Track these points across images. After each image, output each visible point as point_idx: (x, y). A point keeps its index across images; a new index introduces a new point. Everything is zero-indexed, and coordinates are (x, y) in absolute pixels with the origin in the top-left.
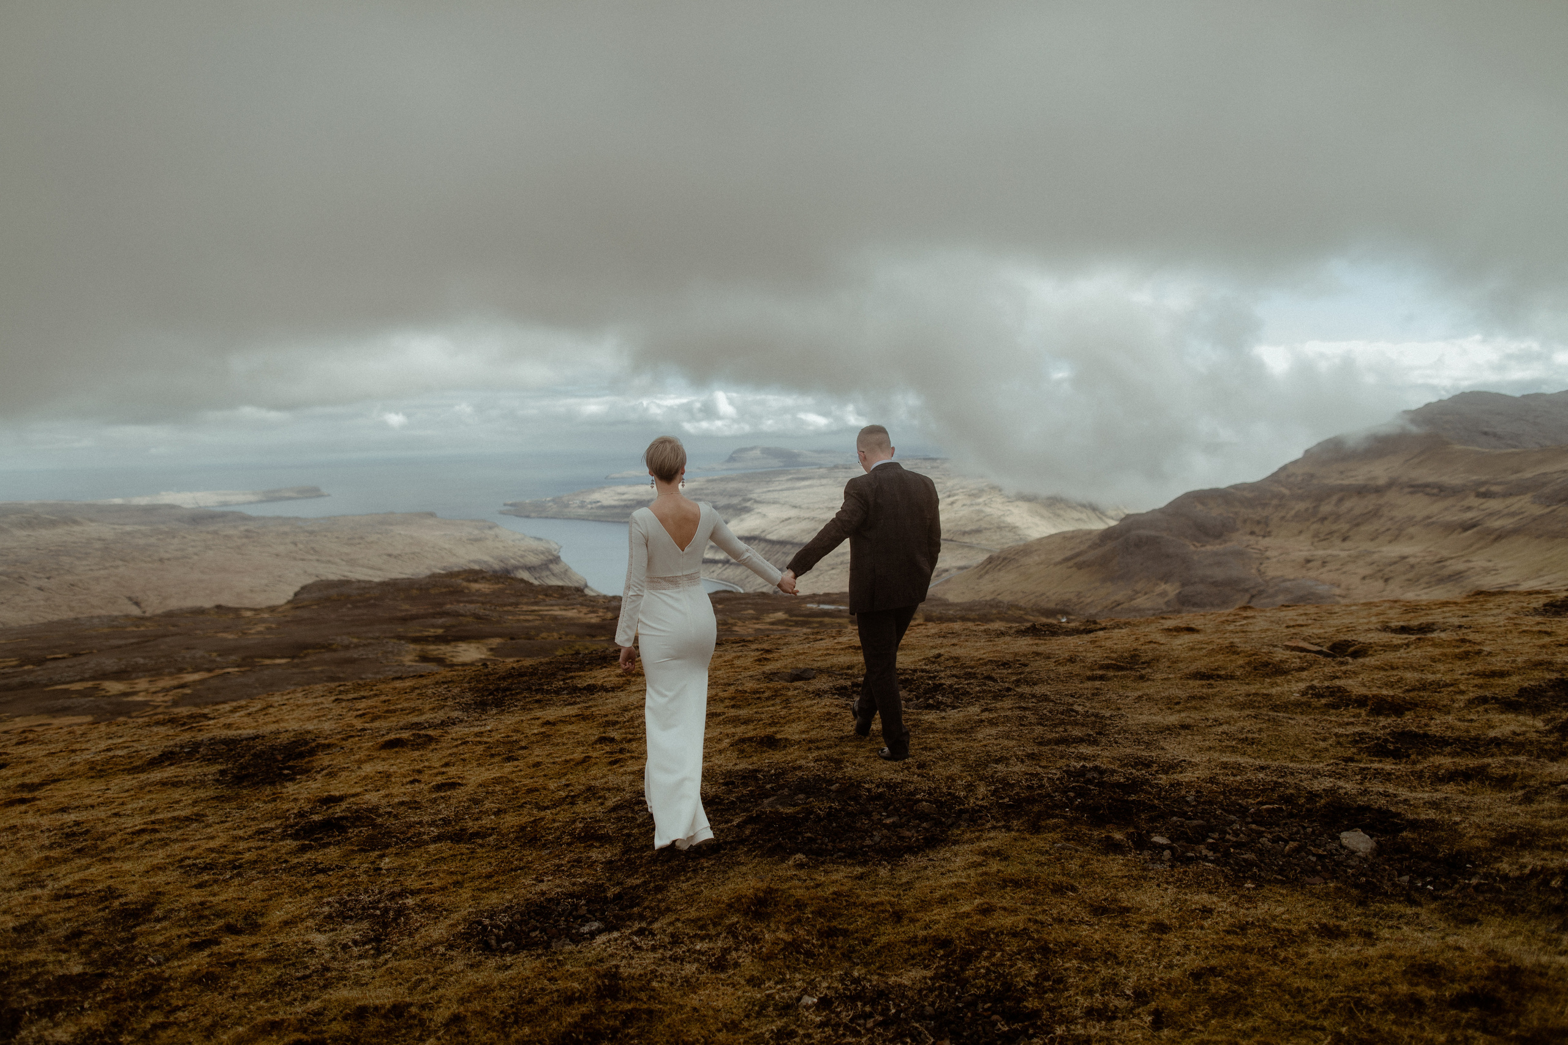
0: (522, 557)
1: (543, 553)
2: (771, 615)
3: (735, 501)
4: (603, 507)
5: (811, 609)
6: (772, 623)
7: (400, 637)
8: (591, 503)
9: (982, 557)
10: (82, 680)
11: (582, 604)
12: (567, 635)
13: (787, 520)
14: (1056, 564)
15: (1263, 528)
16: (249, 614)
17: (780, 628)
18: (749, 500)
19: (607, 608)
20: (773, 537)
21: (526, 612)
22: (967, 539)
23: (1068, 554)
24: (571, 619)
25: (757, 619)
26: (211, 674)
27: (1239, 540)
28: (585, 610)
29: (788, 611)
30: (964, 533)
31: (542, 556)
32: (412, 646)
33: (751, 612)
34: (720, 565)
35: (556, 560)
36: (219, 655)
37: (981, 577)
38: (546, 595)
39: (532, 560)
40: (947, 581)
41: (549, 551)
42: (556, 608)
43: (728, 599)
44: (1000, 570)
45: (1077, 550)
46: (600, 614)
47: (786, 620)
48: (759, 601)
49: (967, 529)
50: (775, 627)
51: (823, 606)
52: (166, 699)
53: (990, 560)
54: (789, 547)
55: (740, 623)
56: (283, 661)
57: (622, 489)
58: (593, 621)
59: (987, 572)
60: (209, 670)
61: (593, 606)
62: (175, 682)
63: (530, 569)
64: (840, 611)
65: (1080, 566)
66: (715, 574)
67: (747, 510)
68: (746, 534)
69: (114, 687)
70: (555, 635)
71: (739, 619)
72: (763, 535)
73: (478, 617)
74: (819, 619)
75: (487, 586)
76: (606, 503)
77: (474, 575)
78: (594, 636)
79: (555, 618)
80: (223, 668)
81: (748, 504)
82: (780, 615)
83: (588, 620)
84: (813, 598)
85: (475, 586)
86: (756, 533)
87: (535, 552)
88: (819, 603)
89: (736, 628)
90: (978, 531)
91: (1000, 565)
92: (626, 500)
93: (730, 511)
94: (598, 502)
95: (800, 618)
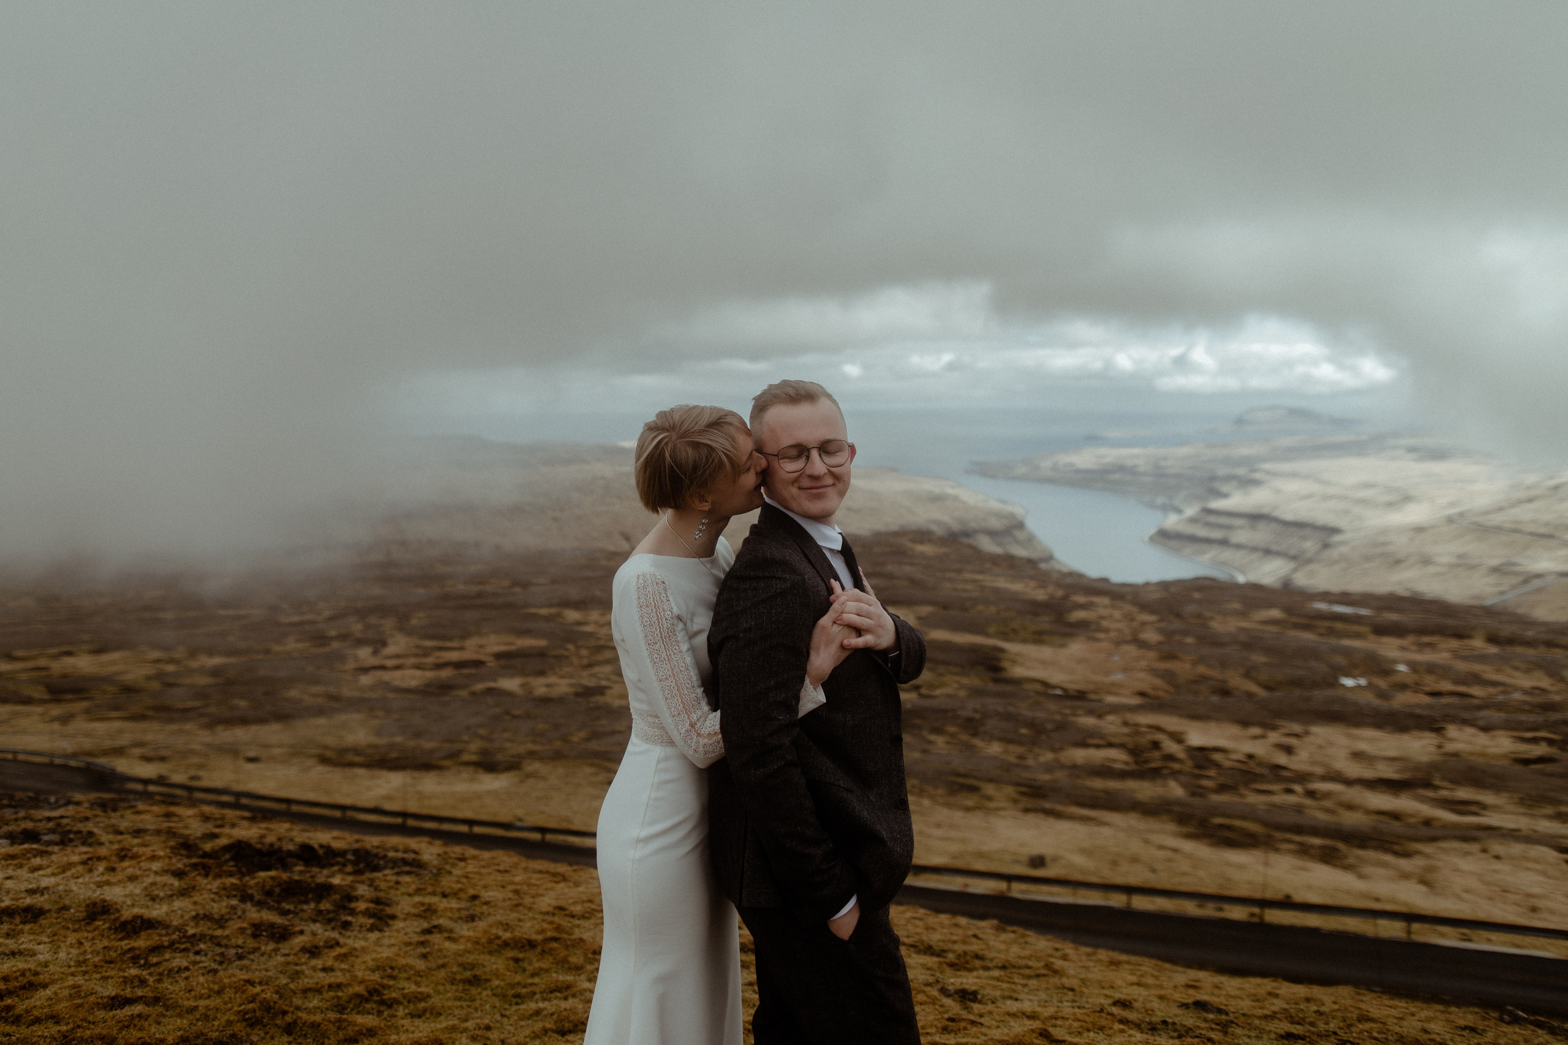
0: (984, 520)
1: (1006, 517)
3: (1241, 471)
4: (1078, 471)
5: (1319, 610)
8: (1065, 465)
11: (1032, 578)
12: (1005, 610)
13: (1308, 496)
18: (1261, 471)
19: (1059, 585)
20: (1287, 516)
21: (966, 581)
28: (1033, 584)
29: (1287, 610)
31: (1005, 520)
33: (1236, 605)
34: (1215, 545)
35: (1020, 525)
38: (995, 564)
39: (995, 524)
40: (1539, 590)
41: (1012, 516)
42: (1001, 579)
46: (1050, 591)
47: (1282, 620)
48: (1251, 594)
50: (1265, 628)
51: (1335, 608)
54: (1309, 530)
55: (1220, 618)
57: (1103, 451)
58: (1039, 597)
63: (992, 533)
64: (1360, 616)
67: (1256, 483)
68: (1251, 510)
70: (993, 609)
71: (1218, 613)
72: (1274, 513)
74: (1328, 624)
75: (933, 548)
76: (1082, 466)
77: (923, 535)
78: (1037, 615)
79: (996, 591)
81: (1258, 476)
82: (1275, 613)
84: (1325, 596)
85: (920, 548)
86: (1265, 509)
87: (998, 515)
88: (1332, 603)
89: (1213, 624)
92: (1106, 464)
93: (1233, 482)
94: (1074, 465)
95: (1303, 621)
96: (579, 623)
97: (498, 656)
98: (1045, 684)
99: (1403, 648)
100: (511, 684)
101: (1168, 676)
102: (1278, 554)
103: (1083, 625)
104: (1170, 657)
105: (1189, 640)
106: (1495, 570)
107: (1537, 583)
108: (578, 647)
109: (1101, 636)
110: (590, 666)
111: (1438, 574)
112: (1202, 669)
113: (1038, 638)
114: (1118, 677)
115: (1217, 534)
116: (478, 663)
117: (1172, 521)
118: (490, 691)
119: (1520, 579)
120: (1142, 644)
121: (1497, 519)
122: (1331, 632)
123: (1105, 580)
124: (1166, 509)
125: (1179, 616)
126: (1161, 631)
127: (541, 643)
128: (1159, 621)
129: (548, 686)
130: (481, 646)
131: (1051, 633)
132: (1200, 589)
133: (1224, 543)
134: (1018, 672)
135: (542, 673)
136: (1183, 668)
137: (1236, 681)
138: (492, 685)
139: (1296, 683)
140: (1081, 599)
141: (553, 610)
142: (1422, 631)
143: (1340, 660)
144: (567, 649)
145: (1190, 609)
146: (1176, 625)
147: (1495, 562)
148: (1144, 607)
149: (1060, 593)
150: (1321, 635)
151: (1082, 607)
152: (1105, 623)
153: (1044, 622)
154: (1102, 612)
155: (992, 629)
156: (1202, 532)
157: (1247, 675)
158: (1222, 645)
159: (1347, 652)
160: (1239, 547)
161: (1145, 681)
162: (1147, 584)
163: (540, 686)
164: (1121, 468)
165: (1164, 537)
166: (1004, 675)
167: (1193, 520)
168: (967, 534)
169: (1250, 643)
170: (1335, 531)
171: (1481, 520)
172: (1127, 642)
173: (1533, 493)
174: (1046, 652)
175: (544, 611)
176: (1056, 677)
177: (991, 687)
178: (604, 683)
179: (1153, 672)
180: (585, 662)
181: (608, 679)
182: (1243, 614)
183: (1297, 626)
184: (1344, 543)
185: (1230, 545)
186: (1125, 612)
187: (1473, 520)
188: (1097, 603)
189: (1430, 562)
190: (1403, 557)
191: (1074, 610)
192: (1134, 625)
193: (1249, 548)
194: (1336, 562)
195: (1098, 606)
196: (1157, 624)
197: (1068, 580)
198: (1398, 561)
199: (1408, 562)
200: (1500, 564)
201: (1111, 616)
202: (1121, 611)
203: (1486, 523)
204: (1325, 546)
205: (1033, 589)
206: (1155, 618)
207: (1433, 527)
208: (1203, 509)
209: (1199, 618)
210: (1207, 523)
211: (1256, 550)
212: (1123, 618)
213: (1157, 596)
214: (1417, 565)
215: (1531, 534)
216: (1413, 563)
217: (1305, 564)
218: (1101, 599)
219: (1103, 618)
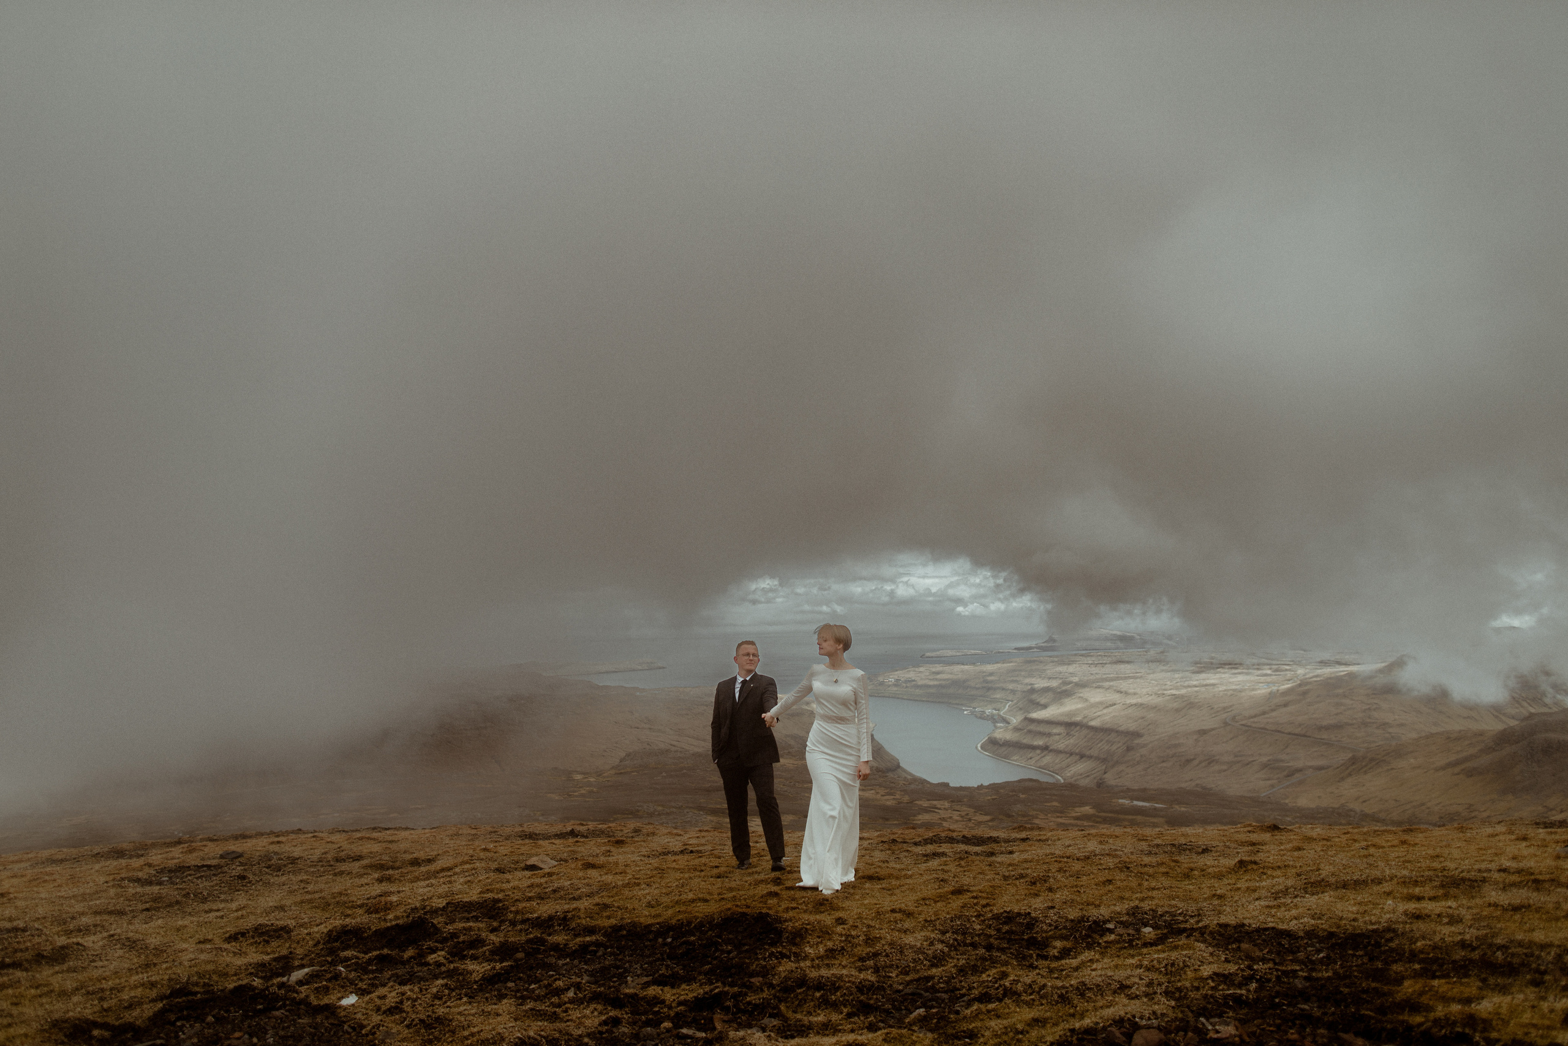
2: (1077, 809)
4: (918, 686)
5: (1123, 805)
6: (1077, 818)
8: (906, 682)
9: (1345, 756)
11: (880, 786)
13: (1111, 705)
14: (1437, 770)
16: (579, 777)
18: (1072, 683)
19: (905, 791)
20: (1096, 723)
22: (1325, 735)
23: (1453, 758)
25: (1061, 812)
28: (882, 791)
29: (1097, 807)
30: (1320, 728)
33: (1055, 804)
34: (1038, 752)
37: (1343, 779)
43: (1034, 789)
44: (1366, 773)
45: (1465, 754)
46: (898, 797)
47: (1093, 815)
48: (1068, 793)
49: (1325, 723)
51: (1135, 803)
53: (1353, 760)
54: (1113, 735)
55: (1042, 816)
57: (938, 668)
58: (889, 803)
59: (1350, 775)
61: (890, 788)
64: (1155, 809)
65: (1470, 773)
66: (1033, 761)
67: (1068, 694)
68: (1067, 719)
71: (1041, 811)
72: (1085, 721)
74: (1130, 817)
75: (791, 761)
76: (921, 682)
81: (1070, 688)
82: (1087, 810)
83: (881, 803)
84: (1128, 793)
86: (1077, 719)
88: (1132, 799)
90: (1338, 727)
91: (1366, 766)
92: (940, 680)
93: (1050, 695)
94: (914, 681)
95: (1110, 815)
102: (1090, 757)
106: (1265, 766)
107: (1298, 776)
111: (1220, 772)
115: (1040, 742)
117: (1000, 731)
119: (1285, 773)
121: (1262, 721)
123: (946, 785)
124: (994, 720)
125: (1009, 816)
128: (992, 820)
132: (1024, 790)
133: (1045, 749)
140: (925, 803)
145: (1018, 808)
147: (1264, 759)
148: (978, 809)
149: (906, 798)
151: (926, 810)
154: (943, 814)
156: (1027, 740)
160: (1058, 752)
162: (981, 787)
164: (956, 683)
165: (993, 745)
167: (1017, 729)
170: (1137, 735)
171: (1249, 722)
173: (1288, 697)
182: (1065, 811)
183: (1105, 820)
184: (1145, 746)
185: (1051, 751)
186: (963, 814)
187: (1243, 722)
188: (939, 806)
189: (1213, 761)
190: (1192, 758)
191: (919, 814)
192: (970, 825)
193: (1066, 753)
194: (1138, 763)
195: (940, 809)
196: (990, 824)
197: (912, 786)
198: (1188, 761)
199: (1196, 762)
200: (1269, 761)
201: (951, 817)
202: (959, 813)
203: (1254, 725)
204: (1129, 749)
205: (882, 796)
206: (988, 818)
207: (1213, 729)
208: (1026, 719)
209: (1024, 816)
210: (1030, 732)
211: (1071, 754)
212: (961, 819)
213: (989, 798)
214: (1204, 764)
215: (1289, 734)
216: (1201, 762)
217: (1113, 766)
218: (941, 802)
219: (944, 819)
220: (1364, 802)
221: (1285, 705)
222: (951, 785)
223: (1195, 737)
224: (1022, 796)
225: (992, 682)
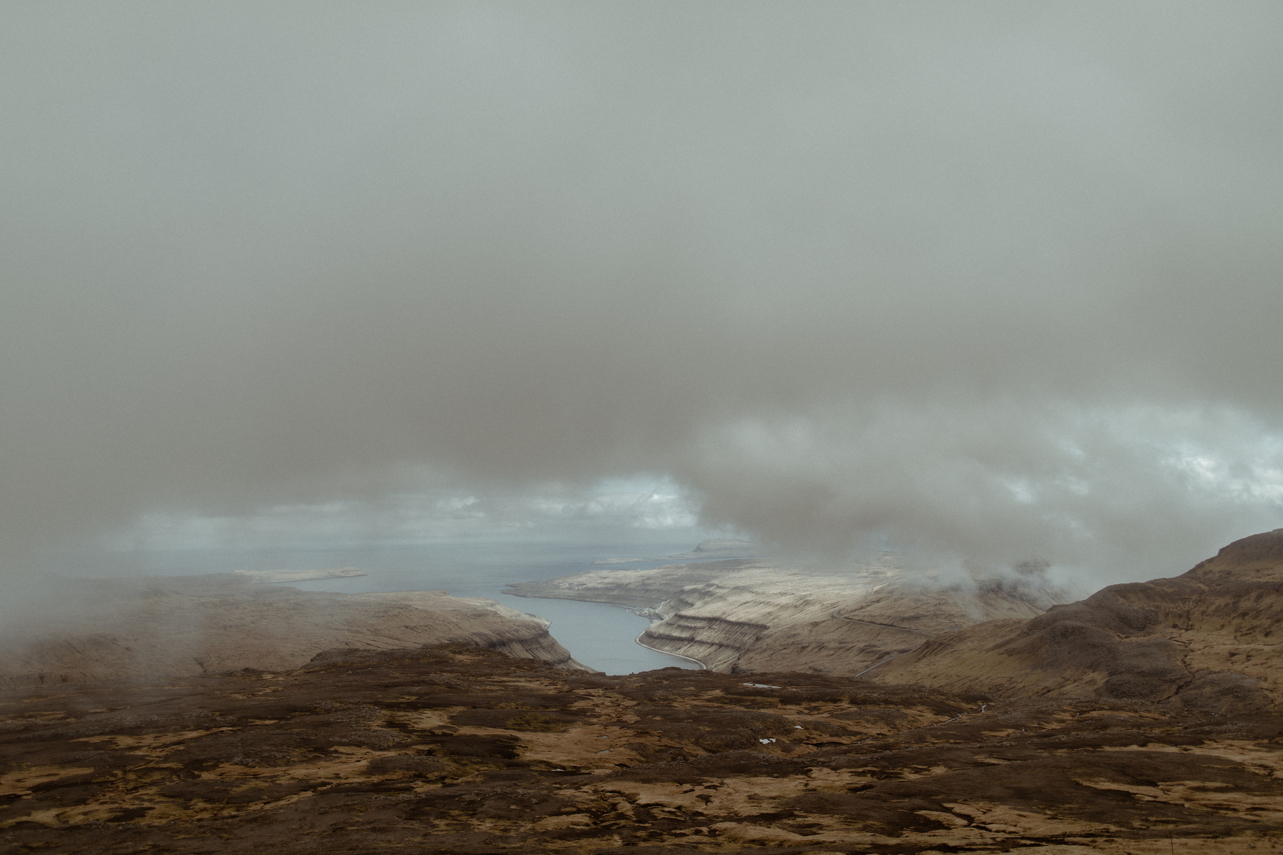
0: (517, 631)
1: (534, 628)
2: (709, 693)
3: (701, 586)
4: (588, 589)
6: (709, 700)
7: (376, 703)
8: (578, 585)
9: (922, 641)
10: (101, 734)
11: (546, 677)
12: (523, 705)
13: (745, 603)
14: (987, 651)
15: (1186, 621)
16: (269, 676)
17: (715, 705)
18: (712, 585)
20: (732, 619)
21: (494, 683)
22: (906, 625)
23: (999, 641)
24: (532, 690)
25: (696, 696)
26: (208, 733)
27: (1162, 633)
28: (547, 682)
29: (726, 690)
30: (903, 619)
31: (534, 631)
32: (384, 712)
33: (692, 688)
34: (686, 643)
35: (545, 634)
36: (221, 715)
37: (919, 659)
38: (518, 667)
39: (525, 633)
40: (888, 663)
41: (539, 626)
42: (522, 679)
43: (675, 676)
44: (936, 654)
45: (1007, 638)
46: (559, 686)
47: (722, 697)
48: (702, 678)
49: (906, 615)
50: (710, 704)
51: (757, 685)
52: (161, 754)
53: (927, 645)
54: (746, 628)
55: (680, 699)
56: (272, 722)
57: (605, 573)
58: (550, 693)
59: (924, 656)
60: (208, 729)
61: (555, 679)
62: (175, 739)
63: (522, 642)
64: (772, 690)
65: (1010, 653)
66: (681, 651)
67: (710, 595)
68: (709, 615)
69: (125, 741)
70: (513, 705)
71: (679, 695)
72: (723, 617)
73: (450, 687)
74: (752, 698)
75: (469, 657)
76: (590, 585)
77: (461, 647)
78: (547, 707)
79: (517, 689)
80: (219, 727)
81: (711, 589)
82: (718, 693)
83: (546, 692)
85: (460, 657)
86: (718, 614)
87: (527, 626)
88: (755, 682)
89: (675, 704)
90: (916, 618)
91: (936, 649)
92: (607, 583)
93: (696, 595)
94: (584, 584)
95: (735, 696)
96: (132, 748)
97: (36, 789)
98: (548, 764)
99: (799, 713)
100: (45, 816)
101: (641, 748)
102: (727, 646)
103: (582, 712)
104: (643, 733)
105: (658, 718)
106: (862, 650)
107: (887, 658)
108: (125, 772)
109: (595, 720)
110: (136, 789)
111: (828, 656)
112: (665, 741)
113: (546, 726)
114: (605, 754)
115: (685, 635)
116: (16, 798)
117: (655, 626)
118: (20, 825)
119: (877, 656)
120: (623, 725)
121: (860, 614)
122: (754, 704)
123: (603, 675)
124: (651, 617)
125: (652, 700)
126: (638, 713)
127: (89, 771)
128: (638, 705)
129: (85, 814)
130: (19, 781)
131: (556, 721)
132: (667, 678)
133: (691, 640)
134: (529, 756)
135: (83, 802)
136: (652, 741)
137: (689, 748)
138: (25, 818)
139: (730, 745)
140: (581, 692)
141: (107, 738)
142: (811, 699)
143: (759, 725)
144: (115, 775)
145: (660, 693)
146: (650, 707)
147: (862, 645)
148: (627, 695)
149: (566, 688)
150: (747, 707)
151: (582, 698)
152: (597, 710)
153: (552, 713)
154: (597, 701)
155: (509, 723)
156: (676, 633)
157: (696, 743)
158: (680, 720)
159: (763, 718)
160: (702, 643)
161: (624, 754)
162: (632, 675)
163: (76, 815)
164: (619, 586)
165: (650, 638)
166: (516, 760)
167: (669, 624)
168: (503, 644)
169: (698, 717)
170: (764, 627)
171: (850, 615)
172: (614, 724)
173: (880, 596)
174: (550, 738)
175: (96, 740)
176: (558, 758)
177: (505, 771)
178: (146, 804)
179: (630, 746)
180: (131, 785)
181: (150, 801)
182: (696, 695)
183: (731, 702)
184: (769, 636)
185: (696, 642)
186: (613, 700)
187: (846, 616)
188: (593, 694)
189: (823, 647)
190: (807, 645)
191: (576, 701)
192: (619, 709)
193: (708, 643)
194: (765, 650)
195: (594, 696)
196: (636, 708)
197: (573, 677)
198: (804, 648)
199: (810, 648)
200: (865, 646)
201: (603, 704)
202: (610, 699)
203: (854, 618)
204: (758, 639)
205: (546, 686)
206: (635, 703)
207: (823, 622)
208: (676, 615)
209: (665, 700)
210: (679, 626)
211: (712, 644)
212: (611, 705)
213: (638, 685)
214: (816, 650)
215: (880, 624)
216: (813, 649)
217: (745, 653)
218: (596, 690)
219: (597, 705)
220: (935, 677)
221: (878, 601)
222: (607, 674)
223: (810, 628)
224: (665, 682)
225: (649, 585)
